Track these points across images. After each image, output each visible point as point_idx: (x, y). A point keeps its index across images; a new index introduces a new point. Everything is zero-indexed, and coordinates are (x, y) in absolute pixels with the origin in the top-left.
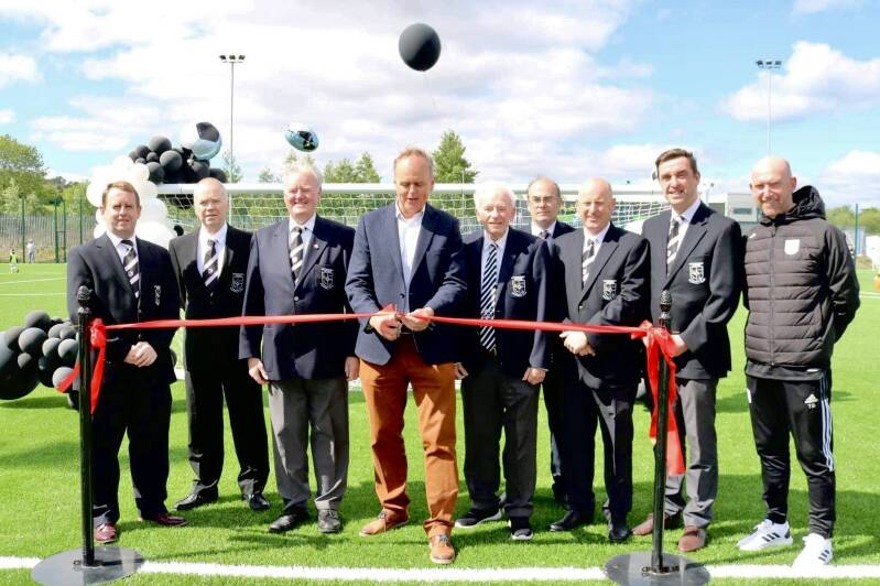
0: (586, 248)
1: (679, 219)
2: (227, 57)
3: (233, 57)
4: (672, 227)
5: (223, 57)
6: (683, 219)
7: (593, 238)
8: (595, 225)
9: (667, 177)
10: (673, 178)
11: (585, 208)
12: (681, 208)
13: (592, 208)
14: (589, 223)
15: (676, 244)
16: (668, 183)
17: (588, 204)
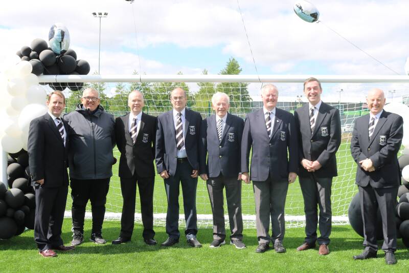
0: (371, 121)
1: (313, 108)
2: (97, 14)
3: (101, 14)
4: (310, 112)
5: (95, 14)
6: (315, 108)
7: (374, 117)
8: (376, 111)
9: (310, 89)
10: (312, 89)
11: (371, 102)
12: (314, 103)
13: (375, 102)
14: (373, 110)
15: (314, 119)
16: (309, 92)
17: (373, 100)
